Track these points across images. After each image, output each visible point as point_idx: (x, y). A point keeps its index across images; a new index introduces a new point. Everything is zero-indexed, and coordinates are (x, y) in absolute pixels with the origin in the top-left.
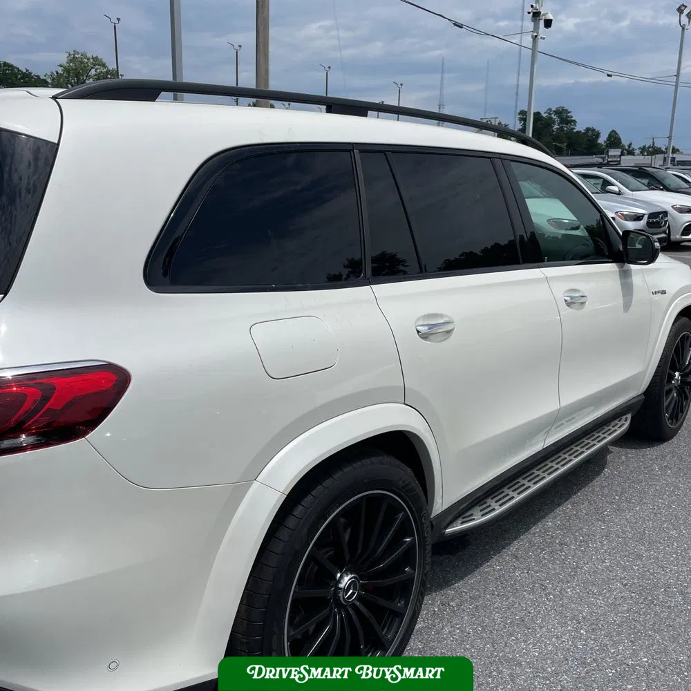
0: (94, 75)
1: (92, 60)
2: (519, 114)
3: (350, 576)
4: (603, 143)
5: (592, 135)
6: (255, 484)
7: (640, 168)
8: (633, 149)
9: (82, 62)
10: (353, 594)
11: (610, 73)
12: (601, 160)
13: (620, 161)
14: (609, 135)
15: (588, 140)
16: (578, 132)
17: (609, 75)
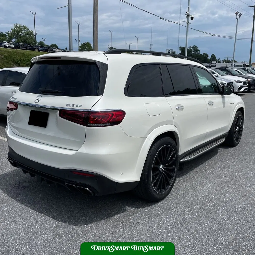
0: (24, 33)
1: (23, 27)
2: (179, 48)
3: (162, 165)
4: (209, 59)
5: (205, 56)
6: (147, 139)
7: (224, 68)
8: (220, 61)
9: (19, 28)
10: (163, 169)
11: (212, 35)
12: (209, 65)
13: (216, 65)
14: (212, 56)
15: (204, 58)
16: (201, 55)
17: (212, 36)
